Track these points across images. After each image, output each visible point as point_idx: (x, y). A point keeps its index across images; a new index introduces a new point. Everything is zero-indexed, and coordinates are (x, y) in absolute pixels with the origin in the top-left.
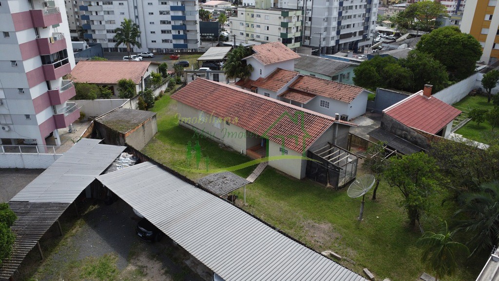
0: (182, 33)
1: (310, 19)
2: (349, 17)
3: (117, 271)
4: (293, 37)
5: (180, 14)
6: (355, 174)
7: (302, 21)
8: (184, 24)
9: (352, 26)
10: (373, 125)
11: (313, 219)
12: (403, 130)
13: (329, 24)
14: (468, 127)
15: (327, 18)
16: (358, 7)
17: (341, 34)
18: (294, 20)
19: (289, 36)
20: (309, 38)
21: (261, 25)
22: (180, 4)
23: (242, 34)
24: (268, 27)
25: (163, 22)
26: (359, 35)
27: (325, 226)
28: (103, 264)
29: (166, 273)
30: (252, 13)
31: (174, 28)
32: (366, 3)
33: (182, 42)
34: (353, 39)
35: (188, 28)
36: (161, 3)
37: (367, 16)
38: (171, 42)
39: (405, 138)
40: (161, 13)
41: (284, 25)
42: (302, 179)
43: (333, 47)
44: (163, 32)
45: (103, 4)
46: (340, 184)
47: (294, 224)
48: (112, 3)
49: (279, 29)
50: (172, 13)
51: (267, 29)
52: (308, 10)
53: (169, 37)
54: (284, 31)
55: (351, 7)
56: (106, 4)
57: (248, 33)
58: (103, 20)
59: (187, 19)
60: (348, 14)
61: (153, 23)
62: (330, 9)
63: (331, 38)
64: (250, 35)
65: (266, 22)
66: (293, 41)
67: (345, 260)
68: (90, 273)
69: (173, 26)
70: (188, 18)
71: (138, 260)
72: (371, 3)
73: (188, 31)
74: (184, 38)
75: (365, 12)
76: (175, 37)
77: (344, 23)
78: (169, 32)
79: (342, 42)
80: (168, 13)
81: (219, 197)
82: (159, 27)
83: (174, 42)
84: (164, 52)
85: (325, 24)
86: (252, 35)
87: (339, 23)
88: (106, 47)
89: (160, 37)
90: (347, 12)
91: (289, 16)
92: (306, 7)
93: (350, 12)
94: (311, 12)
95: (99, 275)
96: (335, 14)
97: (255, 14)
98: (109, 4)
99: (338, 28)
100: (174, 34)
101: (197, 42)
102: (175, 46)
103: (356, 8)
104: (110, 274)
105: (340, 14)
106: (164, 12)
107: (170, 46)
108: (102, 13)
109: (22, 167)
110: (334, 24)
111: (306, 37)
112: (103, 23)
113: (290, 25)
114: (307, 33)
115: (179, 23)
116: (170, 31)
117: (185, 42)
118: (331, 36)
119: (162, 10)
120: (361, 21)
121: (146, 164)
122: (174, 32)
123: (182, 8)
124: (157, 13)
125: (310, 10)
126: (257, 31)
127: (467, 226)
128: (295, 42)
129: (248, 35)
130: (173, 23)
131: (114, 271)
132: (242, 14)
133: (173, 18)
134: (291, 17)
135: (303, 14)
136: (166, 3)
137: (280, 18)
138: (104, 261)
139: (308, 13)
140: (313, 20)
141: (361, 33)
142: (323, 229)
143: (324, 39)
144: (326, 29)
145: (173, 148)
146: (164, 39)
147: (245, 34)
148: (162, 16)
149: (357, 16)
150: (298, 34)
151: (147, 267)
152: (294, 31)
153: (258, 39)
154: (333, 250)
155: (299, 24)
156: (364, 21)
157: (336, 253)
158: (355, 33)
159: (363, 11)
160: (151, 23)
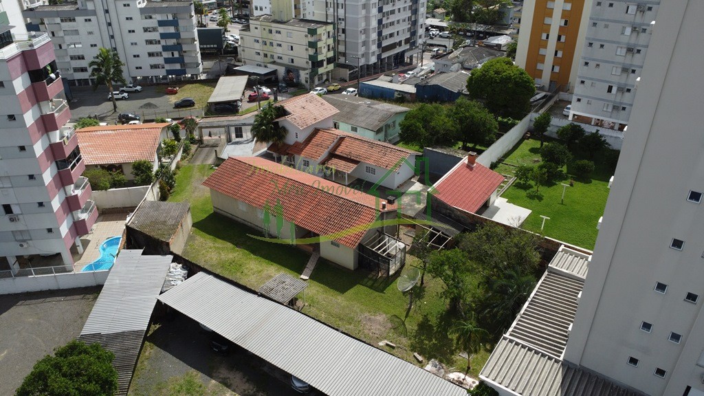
0: (176, 55)
1: (344, 31)
2: (392, 24)
3: (203, 385)
4: (325, 58)
5: (172, 30)
6: (405, 260)
7: (334, 38)
8: (178, 44)
9: (396, 34)
10: (422, 190)
11: (369, 312)
12: (447, 209)
13: (368, 36)
14: (514, 186)
15: (365, 30)
16: (402, 10)
17: (383, 46)
18: (324, 37)
19: (320, 58)
20: (344, 55)
21: (283, 44)
22: (170, 18)
23: (259, 54)
24: (292, 47)
25: (150, 42)
26: (406, 43)
27: (381, 318)
28: (189, 382)
29: (248, 381)
30: (270, 28)
31: (165, 48)
32: (411, 4)
33: (178, 67)
34: (398, 50)
35: (185, 48)
36: (144, 17)
37: (413, 19)
38: (163, 68)
39: (450, 216)
40: (146, 30)
41: (312, 45)
42: (356, 270)
43: (375, 64)
44: (151, 55)
45: (62, 21)
46: (391, 272)
47: (352, 319)
48: (74, 20)
49: (307, 50)
50: (162, 30)
51: (290, 48)
52: (340, 19)
53: (159, 60)
54: (311, 51)
55: (393, 12)
56: (66, 21)
57: (266, 53)
58: (64, 43)
59: (182, 37)
60: (389, 21)
61: (136, 44)
62: (367, 19)
63: (371, 55)
64: (269, 56)
65: (289, 40)
66: (325, 63)
67: (399, 347)
68: (179, 391)
69: (163, 46)
70: (183, 35)
71: (219, 373)
72: (417, 3)
73: (185, 52)
74: (180, 60)
75: (410, 15)
76: (167, 61)
77: (386, 32)
78: (159, 54)
79: (385, 55)
80: (154, 30)
81: (283, 305)
82: (144, 49)
83: (168, 67)
84: (155, 81)
85: (363, 37)
86: (272, 56)
87: (380, 34)
88: (72, 79)
89: (146, 62)
90: (388, 18)
91: (318, 33)
92: (338, 16)
93: (392, 18)
94: (343, 22)
95: (188, 391)
96: (374, 23)
97: (274, 30)
98: (70, 20)
99: (379, 40)
100: (166, 57)
101: (198, 65)
102: (169, 72)
103: (399, 12)
104: (198, 389)
105: (380, 22)
106: (149, 28)
107: (161, 73)
108: (61, 34)
109: (55, 288)
110: (374, 36)
111: (340, 53)
112: (64, 47)
113: (319, 44)
114: (341, 48)
115: (172, 42)
116: (161, 53)
117: (181, 67)
118: (371, 51)
119: (146, 26)
120: (406, 26)
121: (200, 275)
122: (167, 55)
123: (174, 23)
124: (139, 30)
125: (343, 20)
126: (278, 51)
127: (494, 307)
128: (328, 64)
129: (266, 55)
130: (163, 42)
131: (200, 386)
132: (256, 28)
133: (163, 36)
134: (321, 34)
135: (334, 29)
136: (151, 18)
137: (306, 36)
138: (187, 378)
139: (341, 23)
140: (347, 32)
141: (407, 41)
142: (379, 321)
143: (363, 55)
144: (365, 43)
145: (217, 245)
146: (153, 63)
147: (262, 53)
148: (148, 34)
149: (401, 21)
150: (331, 54)
151: (229, 378)
152: (324, 51)
153: (279, 61)
154: (388, 340)
155: (331, 41)
156: (410, 26)
157: (391, 342)
158: (401, 42)
159: (409, 14)
160: (132, 44)
